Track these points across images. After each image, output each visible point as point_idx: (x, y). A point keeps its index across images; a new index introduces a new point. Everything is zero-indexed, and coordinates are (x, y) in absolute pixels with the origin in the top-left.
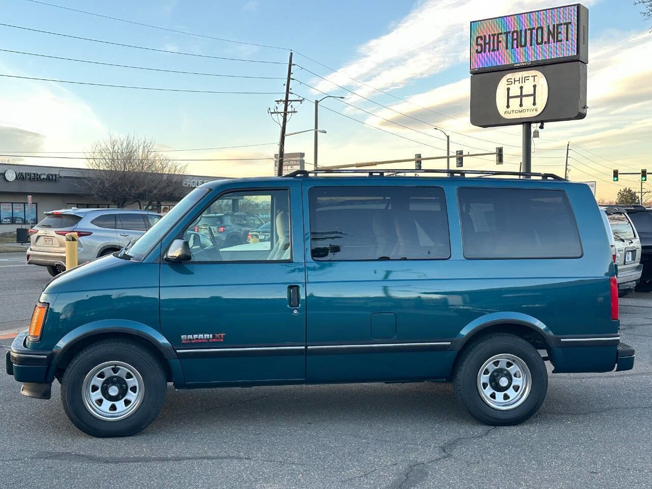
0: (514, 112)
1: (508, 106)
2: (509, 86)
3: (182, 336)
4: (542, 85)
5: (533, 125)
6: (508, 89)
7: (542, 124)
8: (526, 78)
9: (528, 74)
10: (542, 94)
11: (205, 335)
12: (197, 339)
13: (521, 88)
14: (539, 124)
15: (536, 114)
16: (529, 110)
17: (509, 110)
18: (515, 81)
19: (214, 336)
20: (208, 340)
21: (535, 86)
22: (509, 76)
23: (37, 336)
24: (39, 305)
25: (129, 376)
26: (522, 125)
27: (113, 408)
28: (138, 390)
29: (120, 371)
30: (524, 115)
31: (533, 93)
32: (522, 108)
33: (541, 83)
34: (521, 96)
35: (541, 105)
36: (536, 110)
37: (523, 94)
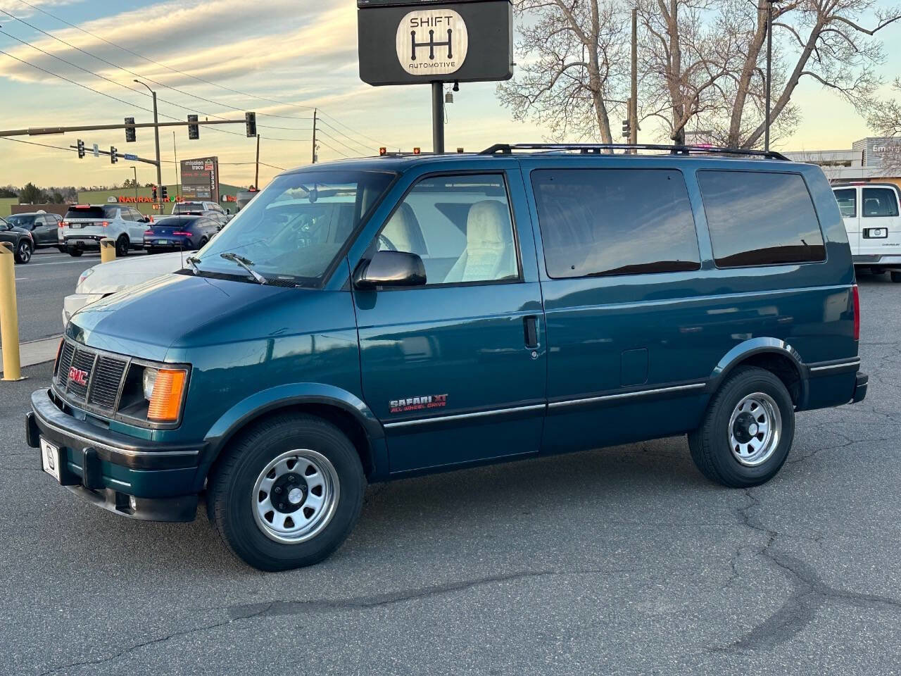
0: (422, 65)
1: (414, 58)
2: (414, 29)
3: (392, 403)
4: (460, 31)
5: (446, 85)
6: (413, 33)
7: (456, 84)
8: (437, 20)
9: (440, 13)
10: (460, 43)
11: (422, 399)
12: (412, 405)
13: (431, 32)
14: (453, 84)
15: (452, 70)
16: (443, 65)
17: (415, 62)
18: (421, 22)
19: (433, 398)
20: (425, 404)
21: (450, 31)
22: (413, 15)
23: (173, 421)
24: (164, 367)
25: (311, 470)
26: (431, 85)
27: (289, 523)
28: (325, 491)
29: (297, 464)
30: (436, 71)
31: (447, 41)
32: (434, 61)
33: (457, 27)
34: (432, 44)
35: (460, 58)
36: (453, 64)
37: (434, 41)
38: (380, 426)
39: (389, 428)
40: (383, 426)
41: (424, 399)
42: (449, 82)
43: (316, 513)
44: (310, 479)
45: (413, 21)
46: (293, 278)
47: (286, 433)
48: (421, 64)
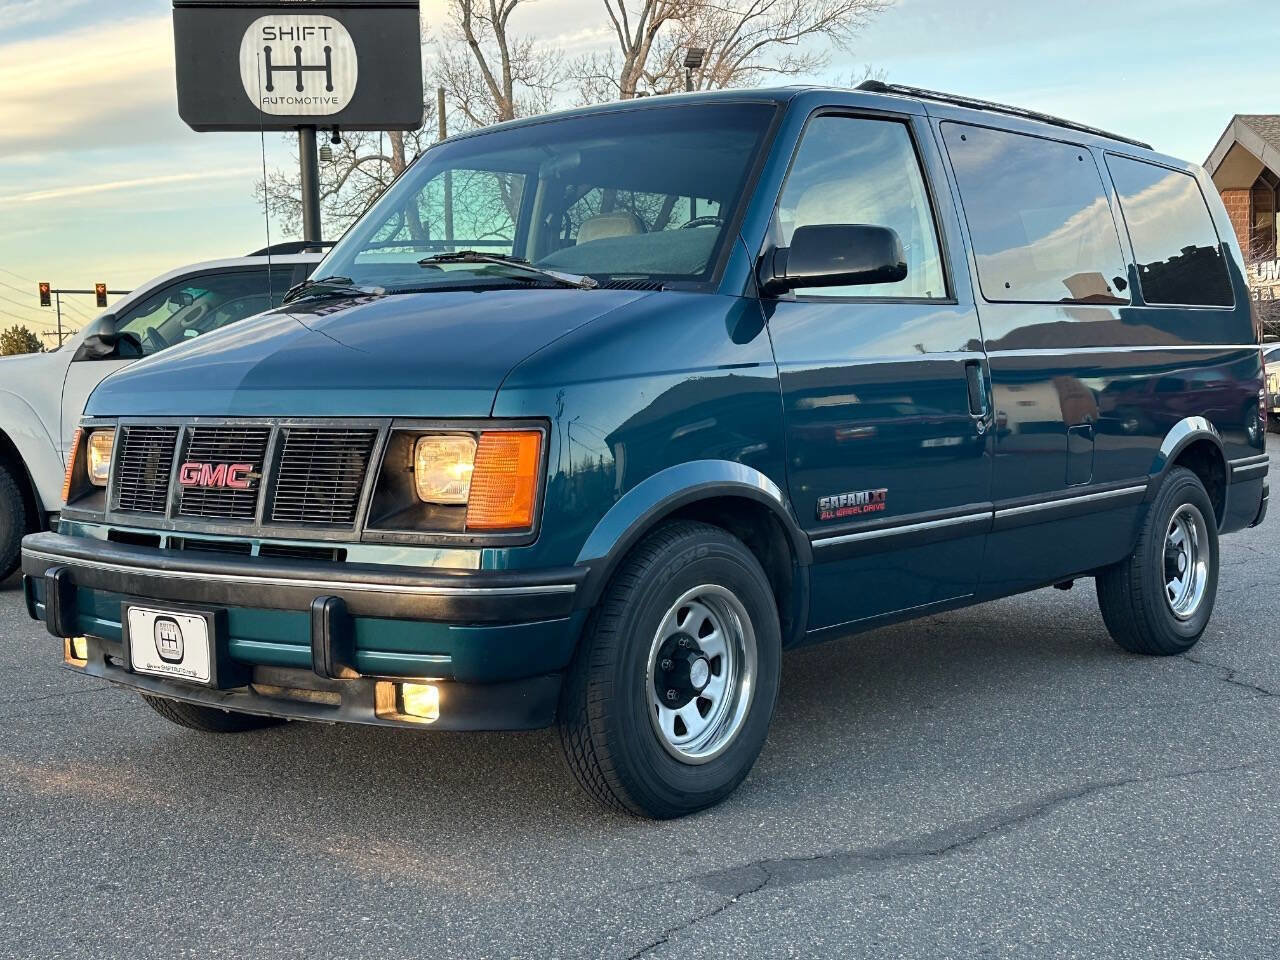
0: (285, 101)
1: (270, 88)
2: (271, 43)
3: (823, 500)
4: (344, 49)
5: (320, 134)
6: (268, 50)
7: (336, 133)
8: (307, 31)
9: (311, 20)
10: (345, 67)
12: (846, 505)
13: (298, 50)
14: (331, 133)
15: (334, 109)
16: (318, 101)
17: (273, 95)
18: (281, 33)
19: (871, 495)
20: (861, 506)
21: (328, 50)
22: (267, 21)
23: (525, 528)
24: (493, 427)
25: (706, 629)
27: (680, 727)
28: (727, 665)
29: (689, 616)
30: (308, 110)
31: (324, 64)
32: (303, 95)
33: (340, 44)
34: (299, 68)
35: (345, 91)
36: (334, 101)
37: (303, 64)
38: (807, 541)
39: (818, 548)
40: (811, 544)
41: (860, 494)
42: (324, 129)
43: (715, 705)
44: (707, 644)
45: (267, 31)
48: (283, 99)
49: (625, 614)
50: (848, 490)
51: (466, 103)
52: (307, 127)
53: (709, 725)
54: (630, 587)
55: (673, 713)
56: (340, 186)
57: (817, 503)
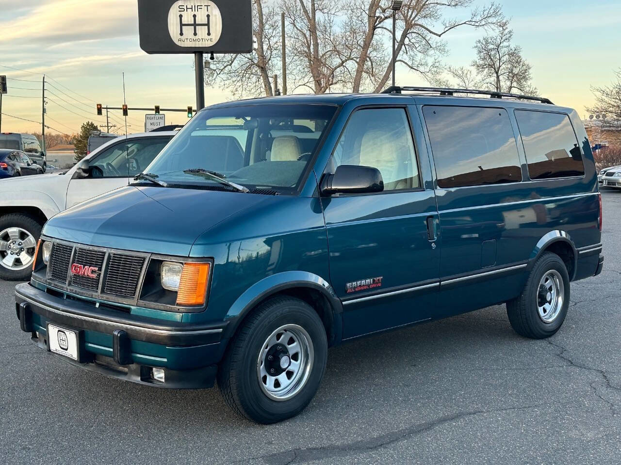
0: (188, 40)
1: (181, 34)
2: (182, 13)
3: (349, 284)
4: (216, 16)
5: (205, 55)
6: (181, 16)
7: (212, 55)
8: (199, 7)
9: (201, 2)
10: (216, 25)
12: (360, 286)
13: (195, 16)
14: (210, 55)
15: (211, 44)
16: (204, 40)
17: (183, 38)
18: (187, 8)
19: (374, 280)
20: (368, 285)
21: (208, 16)
22: (180, 2)
23: (202, 305)
24: (190, 261)
25: (291, 341)
26: (194, 54)
27: (277, 384)
28: (301, 357)
29: (282, 337)
30: (199, 45)
31: (207, 23)
32: (197, 37)
33: (214, 13)
34: (195, 25)
35: (216, 36)
36: (211, 40)
37: (197, 23)
38: (340, 302)
39: (345, 305)
40: (342, 303)
41: (368, 281)
42: (207, 53)
43: (295, 374)
44: (291, 348)
45: (180, 7)
46: (270, 188)
47: (281, 312)
48: (188, 39)
49: (247, 339)
50: (361, 279)
51: (294, 21)
52: (198, 52)
53: (292, 382)
54: (249, 328)
55: (274, 378)
56: (232, 62)
57: (345, 286)
